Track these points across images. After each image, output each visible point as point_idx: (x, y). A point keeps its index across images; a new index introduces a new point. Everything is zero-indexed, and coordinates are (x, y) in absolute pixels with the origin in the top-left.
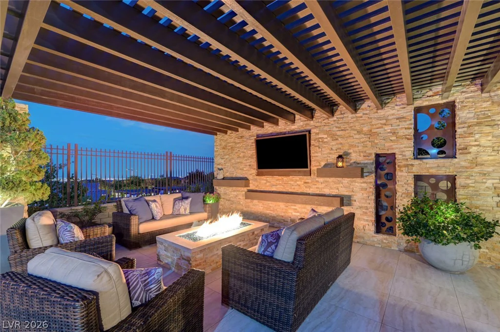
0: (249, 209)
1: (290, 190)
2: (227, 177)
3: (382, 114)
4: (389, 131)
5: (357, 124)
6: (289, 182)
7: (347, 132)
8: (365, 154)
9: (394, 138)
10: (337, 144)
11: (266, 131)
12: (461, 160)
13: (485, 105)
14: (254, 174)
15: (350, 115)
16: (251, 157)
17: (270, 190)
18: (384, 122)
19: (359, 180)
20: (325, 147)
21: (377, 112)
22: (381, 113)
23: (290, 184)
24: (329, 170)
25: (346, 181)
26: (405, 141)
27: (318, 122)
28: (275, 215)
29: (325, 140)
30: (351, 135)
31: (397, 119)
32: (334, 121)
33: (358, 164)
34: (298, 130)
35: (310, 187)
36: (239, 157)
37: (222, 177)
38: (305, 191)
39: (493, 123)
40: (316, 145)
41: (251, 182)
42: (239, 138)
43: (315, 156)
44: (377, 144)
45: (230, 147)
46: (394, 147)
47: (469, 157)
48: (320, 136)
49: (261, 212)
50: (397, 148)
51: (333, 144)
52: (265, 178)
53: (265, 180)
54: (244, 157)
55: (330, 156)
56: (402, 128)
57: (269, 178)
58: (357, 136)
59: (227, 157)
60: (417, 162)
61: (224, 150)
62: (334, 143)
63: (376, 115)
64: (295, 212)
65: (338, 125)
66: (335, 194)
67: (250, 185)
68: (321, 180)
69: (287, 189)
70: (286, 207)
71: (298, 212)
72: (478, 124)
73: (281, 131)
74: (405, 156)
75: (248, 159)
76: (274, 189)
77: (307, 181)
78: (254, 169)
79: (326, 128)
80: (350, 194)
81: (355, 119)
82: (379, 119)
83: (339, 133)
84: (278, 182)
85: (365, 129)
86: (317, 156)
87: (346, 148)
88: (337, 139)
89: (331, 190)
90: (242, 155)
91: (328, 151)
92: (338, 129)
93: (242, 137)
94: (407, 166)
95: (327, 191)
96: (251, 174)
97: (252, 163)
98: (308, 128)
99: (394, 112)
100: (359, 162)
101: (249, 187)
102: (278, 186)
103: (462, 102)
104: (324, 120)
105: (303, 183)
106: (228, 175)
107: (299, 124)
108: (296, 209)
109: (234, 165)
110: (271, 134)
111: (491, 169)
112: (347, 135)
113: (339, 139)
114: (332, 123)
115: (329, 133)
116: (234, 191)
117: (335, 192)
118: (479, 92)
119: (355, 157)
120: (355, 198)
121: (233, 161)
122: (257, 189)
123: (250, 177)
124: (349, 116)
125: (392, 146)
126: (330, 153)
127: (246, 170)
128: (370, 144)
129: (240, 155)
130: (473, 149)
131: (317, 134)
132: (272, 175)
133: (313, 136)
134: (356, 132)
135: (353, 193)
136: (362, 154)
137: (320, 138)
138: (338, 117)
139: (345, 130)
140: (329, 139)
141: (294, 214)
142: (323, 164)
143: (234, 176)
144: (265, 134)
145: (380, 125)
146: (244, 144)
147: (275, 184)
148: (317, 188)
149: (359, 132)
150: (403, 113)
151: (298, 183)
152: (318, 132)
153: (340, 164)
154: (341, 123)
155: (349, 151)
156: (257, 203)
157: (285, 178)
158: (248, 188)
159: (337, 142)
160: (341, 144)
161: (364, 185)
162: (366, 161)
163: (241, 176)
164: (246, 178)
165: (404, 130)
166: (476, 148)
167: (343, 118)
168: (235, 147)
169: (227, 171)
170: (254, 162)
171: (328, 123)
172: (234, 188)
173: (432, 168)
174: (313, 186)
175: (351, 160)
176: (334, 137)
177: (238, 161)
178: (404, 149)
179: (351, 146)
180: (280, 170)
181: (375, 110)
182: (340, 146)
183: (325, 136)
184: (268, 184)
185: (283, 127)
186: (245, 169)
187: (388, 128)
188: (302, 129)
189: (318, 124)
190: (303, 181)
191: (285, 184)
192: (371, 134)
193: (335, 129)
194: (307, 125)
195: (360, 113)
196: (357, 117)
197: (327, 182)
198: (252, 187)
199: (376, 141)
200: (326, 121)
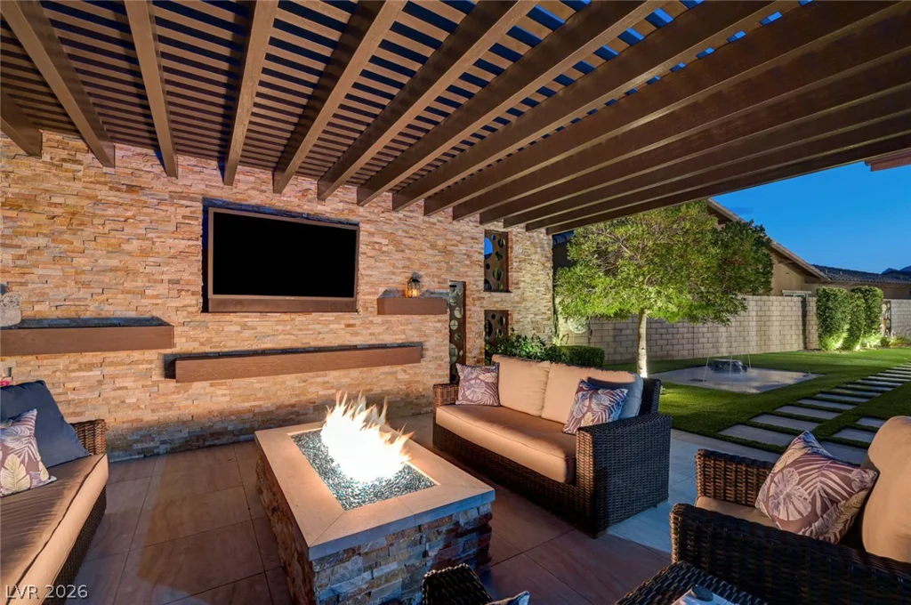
0: (172, 414)
1: (314, 344)
2: (40, 321)
3: (458, 227)
4: (464, 252)
5: (430, 233)
6: (310, 327)
7: (417, 242)
8: (441, 281)
9: (468, 262)
10: (403, 259)
11: (239, 196)
12: (514, 295)
13: (528, 243)
14: (194, 309)
15: (421, 217)
17: (254, 347)
18: (459, 238)
19: (431, 317)
20: (384, 261)
21: (451, 223)
22: (457, 225)
23: (314, 330)
24: (389, 303)
25: (417, 319)
26: (478, 268)
27: (373, 212)
28: (273, 408)
29: (384, 249)
30: (423, 248)
31: (473, 238)
32: (400, 219)
33: (432, 293)
34: (333, 216)
35: (356, 334)
36: (116, 250)
37: (18, 320)
38: (347, 343)
39: (531, 262)
40: (369, 254)
41: (177, 331)
42: (119, 190)
43: (367, 275)
44: (452, 267)
45: (58, 211)
46: (469, 273)
47: (520, 292)
48: (376, 239)
49: (221, 413)
50: (471, 276)
51: (397, 257)
52: (234, 319)
53: (236, 324)
54: (144, 253)
55: (393, 277)
56: (475, 251)
57: (253, 319)
58: (430, 252)
59: (41, 241)
60: (487, 295)
61: (13, 214)
62: (399, 256)
63: (450, 227)
64: (324, 389)
65: (405, 228)
66: (400, 342)
67: (176, 340)
68: (380, 319)
69: (304, 341)
70: (304, 381)
71: (333, 387)
72: (525, 260)
73: (289, 208)
74: (477, 286)
75: (167, 264)
76: (268, 344)
77: (351, 322)
78: (194, 294)
79: (386, 227)
80: (422, 339)
81: (427, 225)
82: (454, 232)
83: (407, 241)
84: (280, 328)
85: (440, 243)
86: (371, 276)
87: (416, 267)
88: (403, 251)
89: (394, 337)
90: (134, 246)
91: (391, 269)
92: (404, 234)
93: (131, 189)
94: (479, 299)
95: (388, 339)
96: (177, 309)
97: (186, 276)
98: (354, 219)
99: (467, 228)
100: (432, 291)
101: (172, 345)
102: (280, 337)
103: (516, 236)
104: (383, 212)
105: (343, 326)
106: (44, 310)
107: (337, 206)
108: (328, 382)
109: (83, 278)
110: (257, 209)
111: (529, 305)
112: (418, 247)
113: (407, 251)
114: (396, 221)
115: (391, 237)
116: (89, 367)
117: (400, 338)
118: (524, 230)
119: (428, 283)
120: (428, 345)
121: (81, 261)
122: (207, 349)
123: (173, 318)
124: (419, 217)
125: (466, 272)
126: (394, 273)
127: (157, 297)
128: (445, 265)
129: (125, 247)
130: (522, 285)
131: (371, 234)
132: (264, 310)
133: (363, 237)
134: (429, 245)
135: (425, 339)
136: (436, 279)
137: (377, 243)
138: (405, 213)
139: (415, 239)
140: (391, 247)
141: (322, 393)
142: (381, 290)
143: (88, 315)
144: (235, 204)
145: (454, 242)
146: (146, 215)
147: (271, 332)
148: (372, 334)
149: (433, 246)
150: (475, 232)
151: (332, 326)
152: (373, 230)
153: (413, 292)
154: (409, 226)
155: (421, 273)
156: (209, 390)
157: (300, 318)
158: (168, 351)
159: (403, 254)
160: (409, 259)
161: (439, 325)
162: (441, 291)
163: (132, 314)
164: (158, 319)
165: (477, 254)
166: (523, 284)
167: (411, 218)
168: (95, 215)
169: (43, 297)
170: (191, 271)
171: (390, 220)
172: (89, 357)
173: (497, 302)
174: (364, 332)
175: (423, 287)
176: (399, 247)
177: (114, 262)
178: (476, 278)
179: (424, 265)
180: (287, 298)
181: (450, 219)
182: (408, 263)
183: (385, 242)
184: (247, 333)
185: (296, 201)
186: (148, 292)
187: (463, 248)
188: (342, 217)
189: (373, 217)
190: (343, 322)
191: (300, 330)
192: (445, 251)
193: (400, 233)
194: (351, 211)
195: (434, 218)
196: (430, 223)
197: (387, 322)
198: (182, 344)
199: (451, 263)
200: (386, 215)
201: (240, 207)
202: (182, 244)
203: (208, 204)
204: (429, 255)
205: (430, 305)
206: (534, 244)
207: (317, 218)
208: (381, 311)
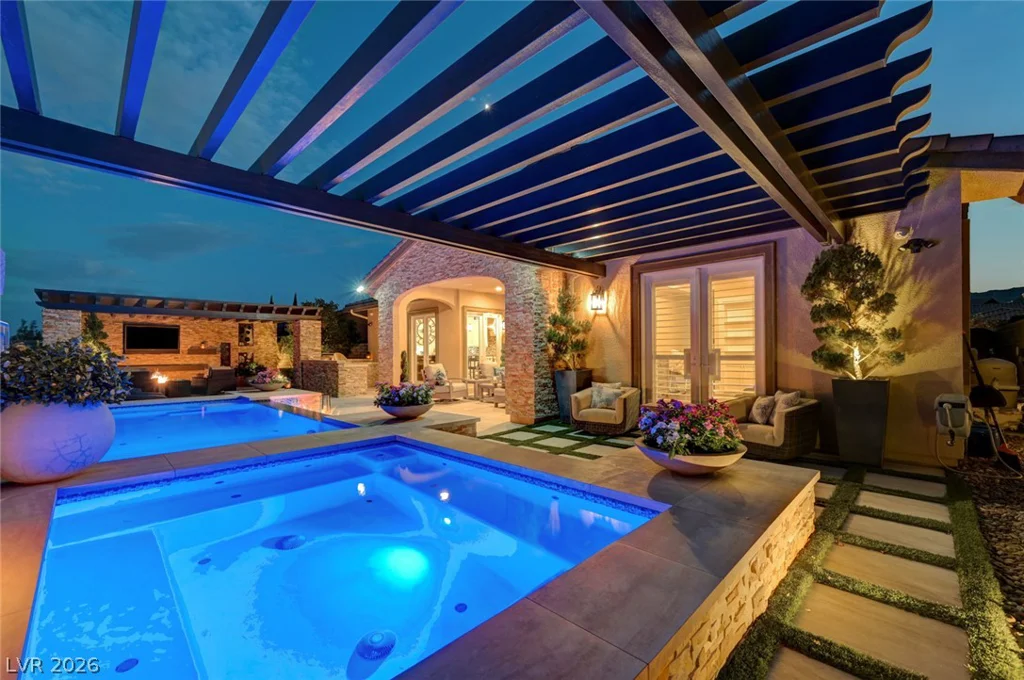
1: (161, 363)
3: (224, 324)
4: (229, 332)
5: (211, 327)
6: (160, 358)
8: (217, 343)
9: (230, 336)
10: (199, 336)
11: (135, 320)
12: (255, 347)
13: (263, 328)
14: (120, 353)
15: (207, 322)
16: (117, 338)
18: (225, 328)
19: (212, 355)
20: (191, 337)
23: (162, 359)
24: (193, 351)
25: (205, 356)
26: (235, 338)
27: (186, 321)
29: (191, 333)
30: (208, 332)
31: (232, 327)
32: (198, 323)
34: (169, 324)
35: (179, 361)
38: (175, 363)
39: (264, 334)
40: (184, 335)
43: (183, 342)
44: (222, 338)
46: (230, 340)
47: (258, 346)
48: (187, 330)
50: (232, 341)
52: (133, 356)
53: (135, 357)
55: (194, 342)
56: (234, 332)
57: (139, 356)
60: (239, 347)
62: (197, 335)
63: (221, 324)
65: (200, 326)
68: (189, 356)
72: (259, 334)
73: (153, 322)
74: (235, 344)
75: (112, 341)
76: (145, 363)
77: (177, 357)
78: (120, 349)
79: (192, 326)
80: (207, 363)
81: (210, 324)
82: (222, 326)
83: (201, 330)
84: (150, 358)
85: (216, 330)
86: (185, 342)
87: (204, 339)
89: (194, 362)
91: (194, 339)
92: (199, 328)
94: (235, 348)
95: (192, 362)
97: (119, 344)
98: (178, 324)
99: (229, 324)
100: (212, 346)
102: (149, 361)
103: (256, 325)
104: (190, 321)
107: (170, 321)
110: (143, 323)
111: (263, 351)
112: (206, 332)
114: (196, 324)
115: (194, 329)
117: (197, 362)
118: (260, 323)
119: (210, 344)
120: (210, 365)
128: (218, 338)
131: (185, 329)
132: (143, 353)
133: (181, 330)
134: (211, 331)
135: (209, 363)
136: (214, 342)
138: (199, 321)
139: (204, 329)
140: (194, 332)
142: (190, 346)
144: (134, 322)
145: (223, 329)
147: (146, 360)
148: (185, 361)
149: (213, 331)
150: (234, 325)
151: (169, 358)
152: (186, 327)
153: (203, 347)
155: (207, 340)
157: (157, 356)
159: (199, 334)
161: (215, 358)
162: (217, 346)
166: (259, 343)
167: (202, 323)
170: (120, 342)
173: (245, 350)
174: (182, 360)
175: (207, 345)
176: (197, 332)
178: (235, 341)
179: (208, 337)
180: (152, 350)
181: (221, 321)
182: (201, 337)
183: (191, 331)
184: (137, 360)
185: (155, 320)
188: (173, 324)
189: (186, 323)
190: (174, 357)
191: (156, 359)
192: (218, 332)
193: (197, 327)
194: (177, 322)
195: (213, 322)
197: (192, 357)
200: (192, 322)
201: (136, 324)
202: (116, 335)
203: (125, 324)
204: (211, 334)
205: (210, 351)
206: (266, 328)
207: (162, 324)
208: (189, 353)
